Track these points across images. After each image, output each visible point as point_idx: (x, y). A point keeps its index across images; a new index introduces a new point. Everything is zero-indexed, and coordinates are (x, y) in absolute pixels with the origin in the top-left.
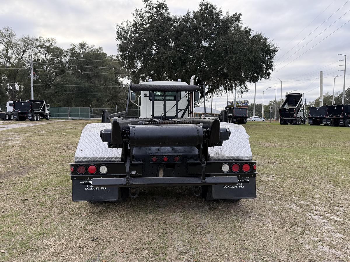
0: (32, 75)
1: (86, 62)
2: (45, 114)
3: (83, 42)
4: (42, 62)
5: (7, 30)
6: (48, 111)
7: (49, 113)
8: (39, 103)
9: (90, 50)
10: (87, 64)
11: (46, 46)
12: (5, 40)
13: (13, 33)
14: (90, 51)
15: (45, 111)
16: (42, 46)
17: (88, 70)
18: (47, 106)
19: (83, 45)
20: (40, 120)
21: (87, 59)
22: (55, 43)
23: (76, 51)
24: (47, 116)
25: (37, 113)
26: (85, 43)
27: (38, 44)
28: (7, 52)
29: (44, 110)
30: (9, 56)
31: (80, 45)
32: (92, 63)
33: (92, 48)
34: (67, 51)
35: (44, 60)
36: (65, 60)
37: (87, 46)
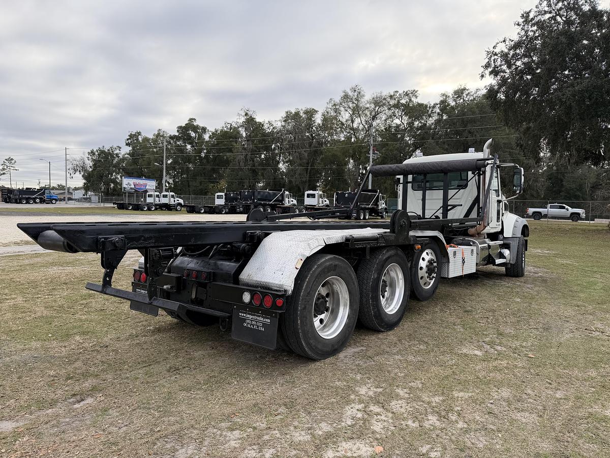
0: (371, 152)
1: (463, 120)
2: (379, 210)
3: (460, 87)
4: (395, 130)
5: (355, 91)
6: (384, 206)
7: (386, 209)
8: (369, 193)
9: (472, 98)
10: (464, 123)
11: (403, 105)
12: (351, 105)
13: (362, 93)
14: (471, 100)
15: (378, 206)
16: (397, 106)
17: (465, 134)
18: (383, 198)
19: (459, 93)
20: (369, 219)
21: (464, 115)
22: (416, 97)
23: (449, 105)
24: (381, 213)
25: (364, 209)
26: (462, 88)
27: (392, 102)
28: (353, 122)
29: (376, 203)
30: (354, 127)
31: (456, 92)
32: (473, 121)
33: (475, 95)
34: (434, 107)
35: (398, 126)
36: (431, 121)
37: (467, 92)
